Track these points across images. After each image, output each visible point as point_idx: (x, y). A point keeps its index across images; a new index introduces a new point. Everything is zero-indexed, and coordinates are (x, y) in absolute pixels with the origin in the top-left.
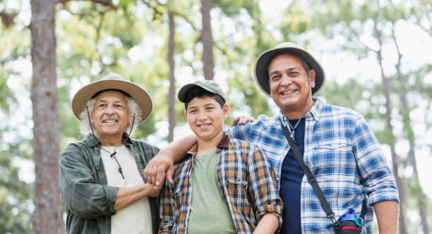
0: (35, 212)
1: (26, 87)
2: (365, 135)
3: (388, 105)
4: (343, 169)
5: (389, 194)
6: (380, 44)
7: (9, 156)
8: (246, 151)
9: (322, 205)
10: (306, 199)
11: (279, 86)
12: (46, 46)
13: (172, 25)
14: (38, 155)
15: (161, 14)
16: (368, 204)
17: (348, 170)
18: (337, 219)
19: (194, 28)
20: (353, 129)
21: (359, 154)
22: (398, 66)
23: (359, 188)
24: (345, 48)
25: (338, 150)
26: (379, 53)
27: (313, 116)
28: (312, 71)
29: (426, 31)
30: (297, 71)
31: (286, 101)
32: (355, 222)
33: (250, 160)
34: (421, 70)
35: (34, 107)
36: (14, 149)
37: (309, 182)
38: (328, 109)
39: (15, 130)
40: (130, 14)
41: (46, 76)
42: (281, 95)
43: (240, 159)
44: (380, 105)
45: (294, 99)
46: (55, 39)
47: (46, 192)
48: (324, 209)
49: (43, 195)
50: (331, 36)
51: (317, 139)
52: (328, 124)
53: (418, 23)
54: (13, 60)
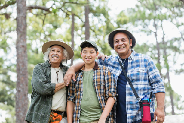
0: (16, 93)
1: (14, 43)
2: (152, 66)
3: (159, 54)
4: (143, 80)
5: (161, 90)
6: (156, 29)
7: (7, 71)
8: (105, 71)
9: (134, 94)
10: (128, 92)
11: (118, 45)
12: (23, 27)
13: (73, 19)
14: (18, 71)
15: (69, 15)
16: (153, 93)
17: (145, 80)
18: (140, 99)
19: (82, 21)
20: (147, 63)
21: (149, 73)
22: (163, 38)
23: (149, 87)
24: (142, 31)
25: (141, 72)
26: (156, 33)
27: (131, 58)
28: (131, 39)
29: (175, 24)
30: (125, 39)
31: (121, 51)
32: (147, 101)
33: (106, 75)
34: (172, 40)
35: (17, 51)
36: (9, 68)
37: (129, 85)
38: (137, 55)
39: (9, 60)
40: (57, 15)
41: (22, 39)
42: (118, 49)
43: (102, 74)
44: (155, 54)
45: (124, 50)
46: (26, 24)
47: (21, 86)
48: (135, 96)
49: (20, 86)
50: (137, 26)
51: (133, 67)
52: (137, 61)
53: (171, 21)
54: (9, 32)
